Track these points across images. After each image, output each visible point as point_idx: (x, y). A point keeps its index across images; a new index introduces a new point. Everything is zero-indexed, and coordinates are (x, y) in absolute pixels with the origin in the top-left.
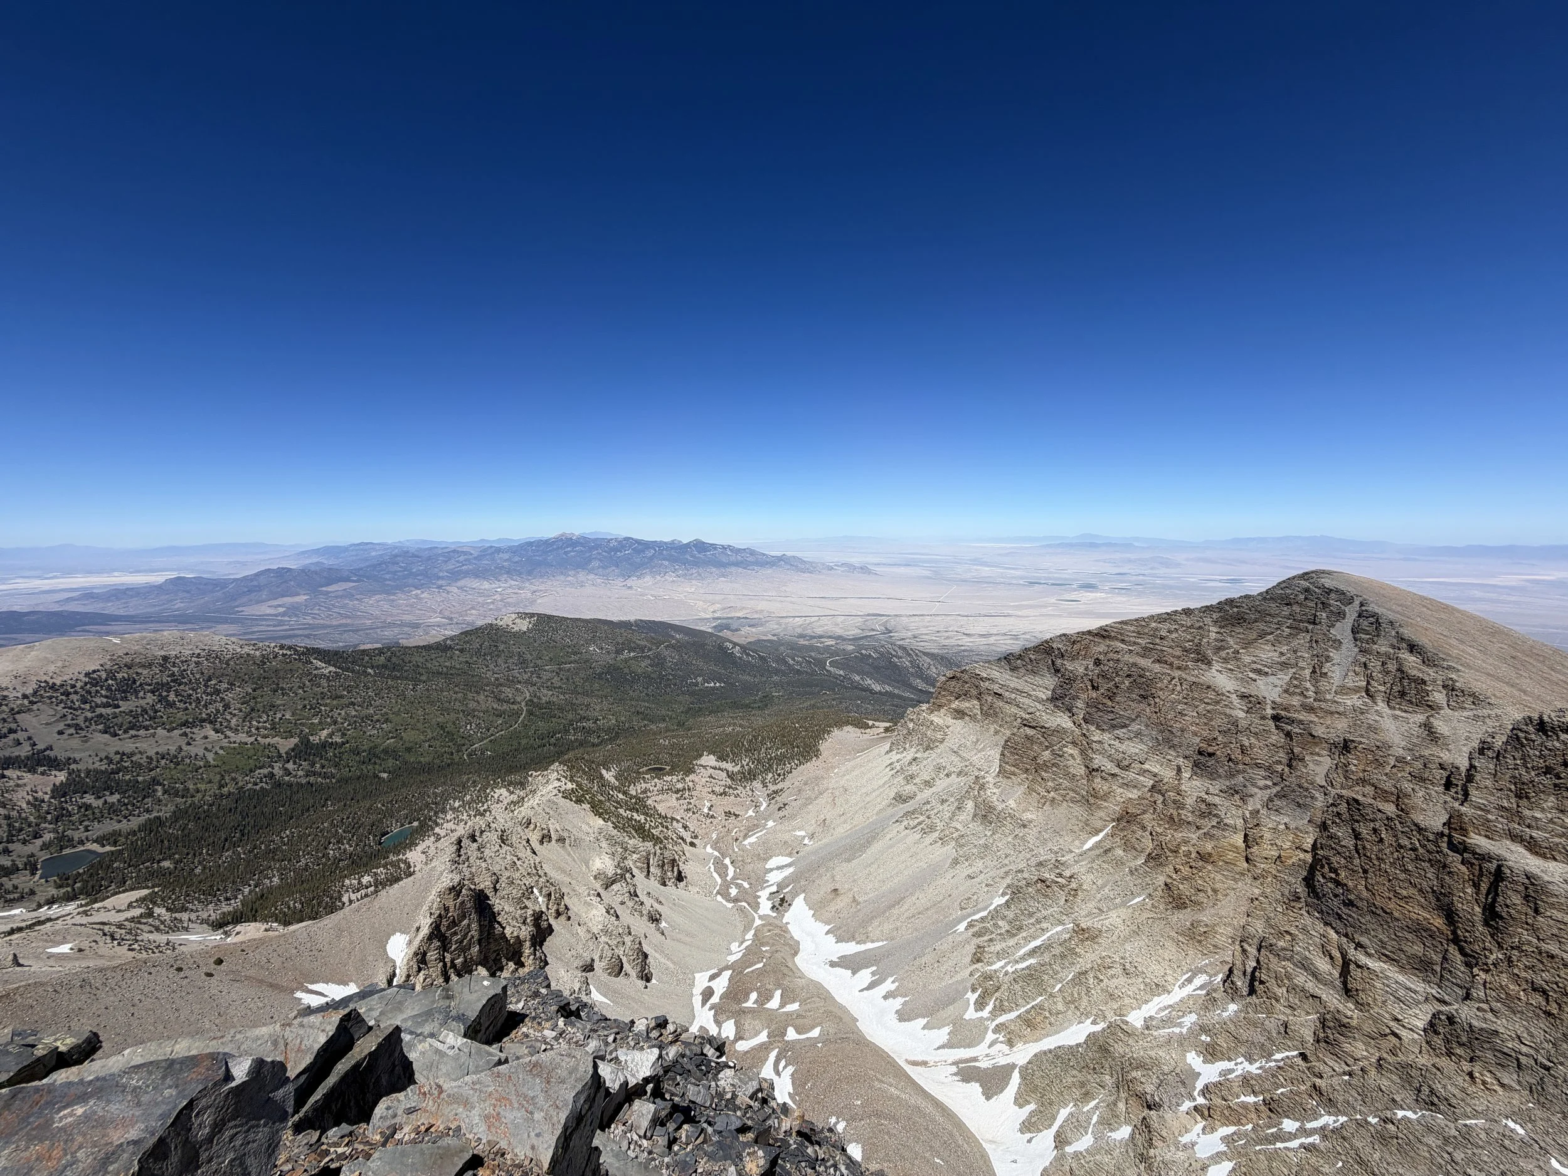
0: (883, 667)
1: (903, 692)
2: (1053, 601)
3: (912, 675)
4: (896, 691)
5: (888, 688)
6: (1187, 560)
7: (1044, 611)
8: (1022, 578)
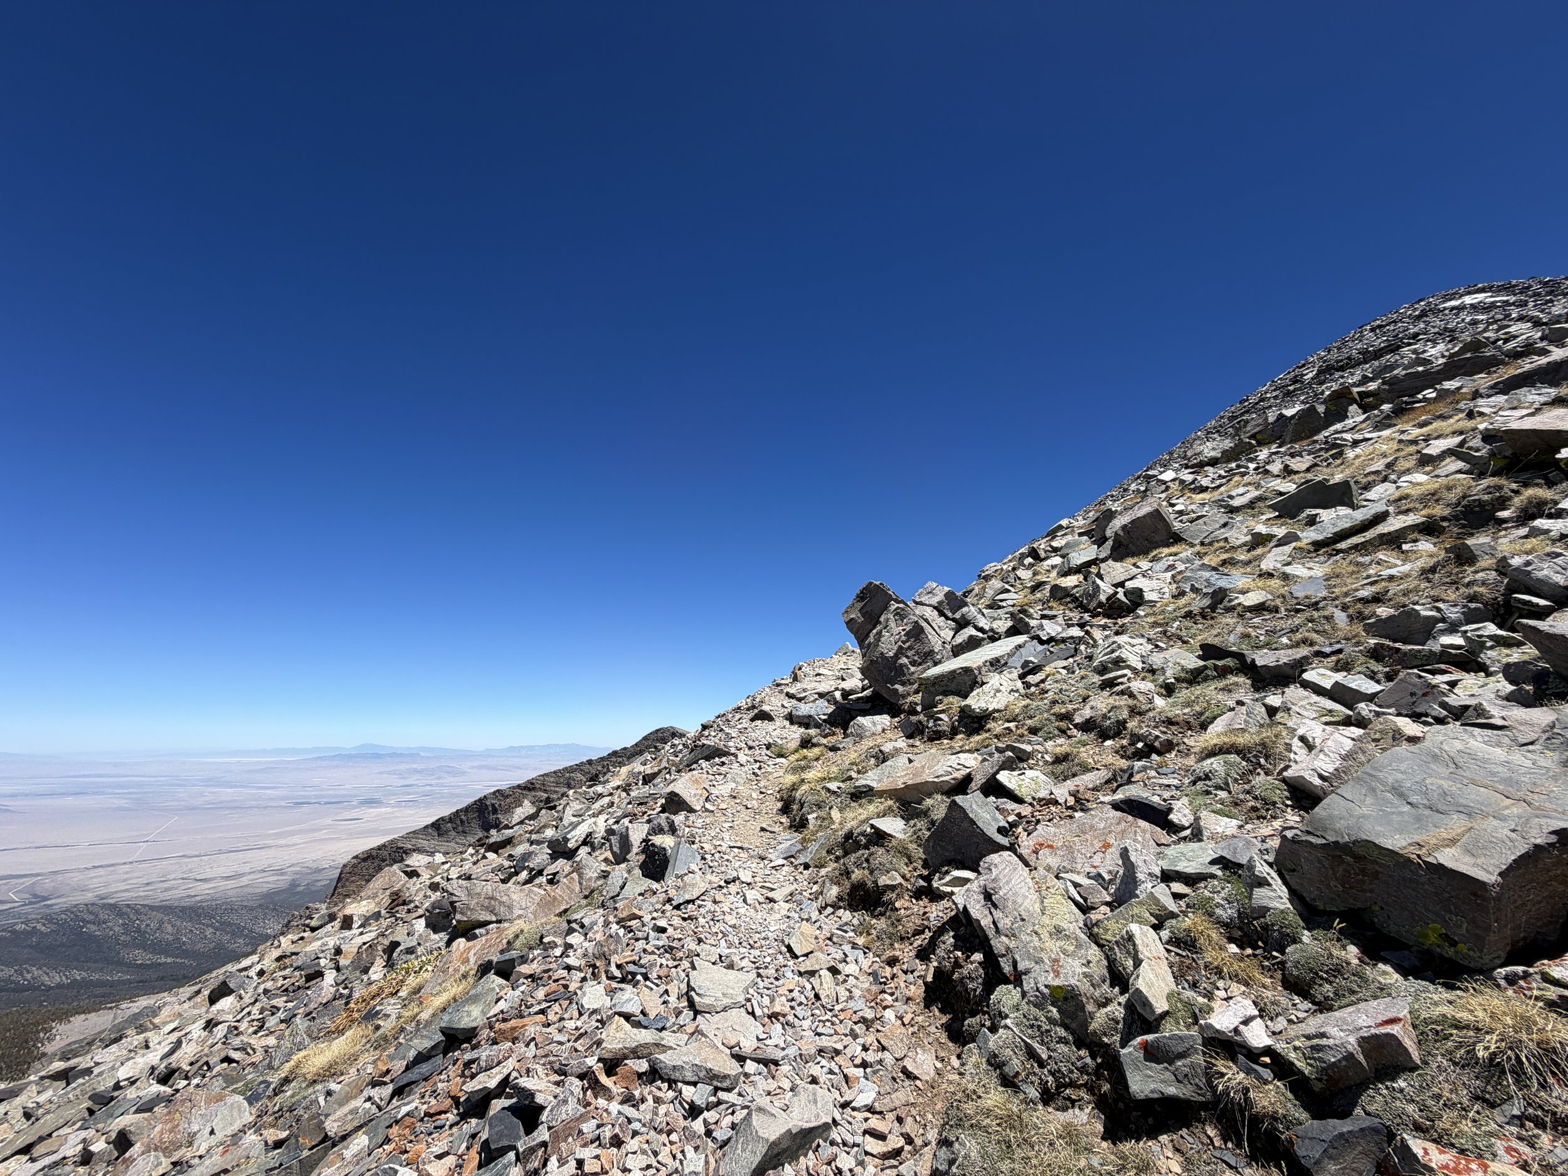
0: (62, 945)
1: (111, 973)
2: (329, 822)
3: (126, 945)
4: (95, 977)
5: (77, 975)
6: (472, 768)
7: (317, 835)
8: (283, 798)
